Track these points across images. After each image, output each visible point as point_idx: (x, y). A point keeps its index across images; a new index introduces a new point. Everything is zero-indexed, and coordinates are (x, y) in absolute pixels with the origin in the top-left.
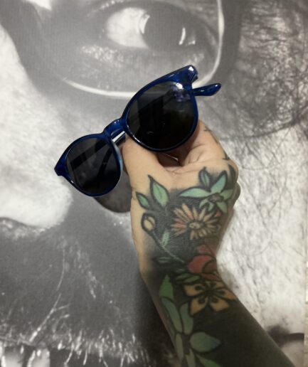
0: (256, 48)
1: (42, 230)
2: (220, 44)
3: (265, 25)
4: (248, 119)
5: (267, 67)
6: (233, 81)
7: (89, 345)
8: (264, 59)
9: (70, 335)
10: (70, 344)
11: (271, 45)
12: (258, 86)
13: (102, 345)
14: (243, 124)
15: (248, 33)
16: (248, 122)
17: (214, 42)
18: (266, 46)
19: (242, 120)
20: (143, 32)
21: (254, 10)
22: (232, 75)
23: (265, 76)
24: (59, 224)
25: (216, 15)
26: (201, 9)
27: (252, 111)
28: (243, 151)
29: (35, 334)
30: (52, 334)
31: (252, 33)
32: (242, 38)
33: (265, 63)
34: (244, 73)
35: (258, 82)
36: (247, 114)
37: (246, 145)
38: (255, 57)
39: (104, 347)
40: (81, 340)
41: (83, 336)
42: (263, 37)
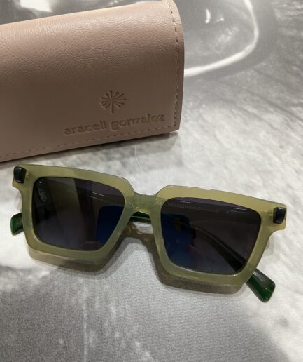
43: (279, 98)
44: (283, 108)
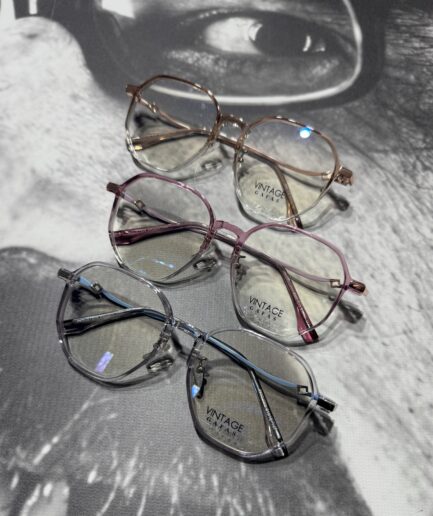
0: (409, 55)
2: (360, 51)
3: (416, 34)
4: (414, 128)
5: (429, 73)
6: (384, 87)
7: (152, 477)
8: (424, 65)
9: (114, 454)
10: (114, 473)
11: (430, 52)
12: (420, 93)
13: (177, 478)
14: (407, 133)
15: (395, 42)
16: (415, 132)
17: (350, 49)
18: (423, 54)
19: (404, 130)
20: (254, 39)
21: (399, 21)
22: (381, 81)
23: (428, 82)
25: (351, 25)
27: (418, 120)
28: (414, 167)
29: (46, 449)
30: (80, 451)
31: (401, 42)
32: (388, 46)
33: (425, 70)
34: (398, 80)
35: (420, 89)
36: (411, 122)
37: (418, 158)
38: (409, 64)
39: (181, 481)
40: (137, 466)
41: (140, 458)
42: (417, 45)
43: (363, 141)
44: (364, 152)
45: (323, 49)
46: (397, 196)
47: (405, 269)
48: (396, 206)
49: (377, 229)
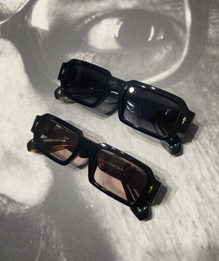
1: (27, 207)
2: (188, 34)
20: (117, 36)
24: (40, 203)
26: (168, 8)
45: (162, 37)
46: (202, 161)
47: (202, 219)
48: (201, 169)
49: (186, 187)
